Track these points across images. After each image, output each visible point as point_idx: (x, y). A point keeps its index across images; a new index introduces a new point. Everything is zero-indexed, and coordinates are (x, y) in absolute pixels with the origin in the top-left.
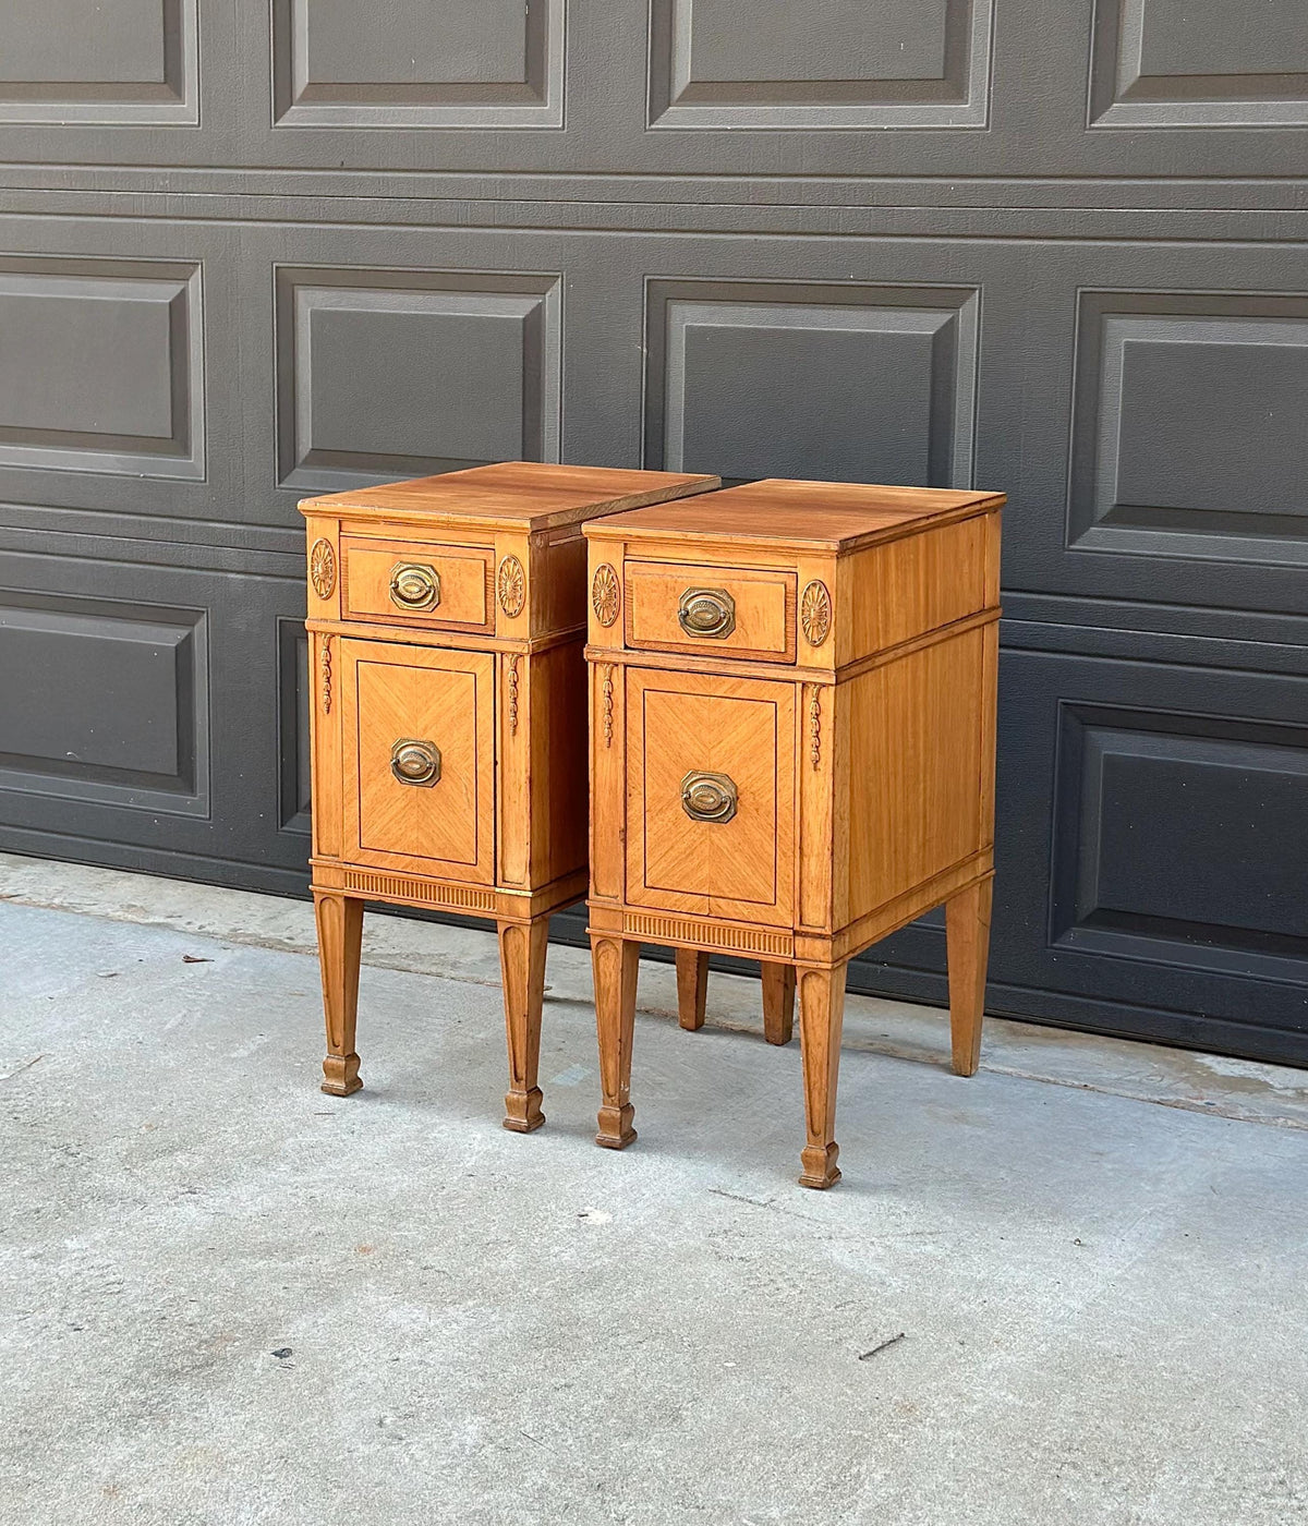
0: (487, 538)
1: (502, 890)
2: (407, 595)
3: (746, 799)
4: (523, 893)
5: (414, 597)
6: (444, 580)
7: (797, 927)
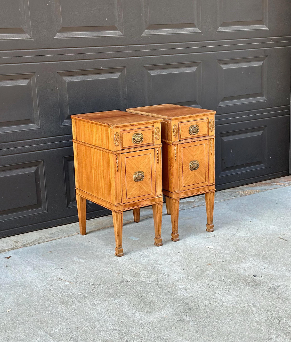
0: (152, 125)
1: (158, 197)
2: (138, 140)
3: (200, 163)
4: (162, 196)
5: (139, 140)
6: (144, 135)
7: (209, 185)
